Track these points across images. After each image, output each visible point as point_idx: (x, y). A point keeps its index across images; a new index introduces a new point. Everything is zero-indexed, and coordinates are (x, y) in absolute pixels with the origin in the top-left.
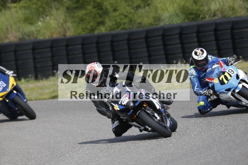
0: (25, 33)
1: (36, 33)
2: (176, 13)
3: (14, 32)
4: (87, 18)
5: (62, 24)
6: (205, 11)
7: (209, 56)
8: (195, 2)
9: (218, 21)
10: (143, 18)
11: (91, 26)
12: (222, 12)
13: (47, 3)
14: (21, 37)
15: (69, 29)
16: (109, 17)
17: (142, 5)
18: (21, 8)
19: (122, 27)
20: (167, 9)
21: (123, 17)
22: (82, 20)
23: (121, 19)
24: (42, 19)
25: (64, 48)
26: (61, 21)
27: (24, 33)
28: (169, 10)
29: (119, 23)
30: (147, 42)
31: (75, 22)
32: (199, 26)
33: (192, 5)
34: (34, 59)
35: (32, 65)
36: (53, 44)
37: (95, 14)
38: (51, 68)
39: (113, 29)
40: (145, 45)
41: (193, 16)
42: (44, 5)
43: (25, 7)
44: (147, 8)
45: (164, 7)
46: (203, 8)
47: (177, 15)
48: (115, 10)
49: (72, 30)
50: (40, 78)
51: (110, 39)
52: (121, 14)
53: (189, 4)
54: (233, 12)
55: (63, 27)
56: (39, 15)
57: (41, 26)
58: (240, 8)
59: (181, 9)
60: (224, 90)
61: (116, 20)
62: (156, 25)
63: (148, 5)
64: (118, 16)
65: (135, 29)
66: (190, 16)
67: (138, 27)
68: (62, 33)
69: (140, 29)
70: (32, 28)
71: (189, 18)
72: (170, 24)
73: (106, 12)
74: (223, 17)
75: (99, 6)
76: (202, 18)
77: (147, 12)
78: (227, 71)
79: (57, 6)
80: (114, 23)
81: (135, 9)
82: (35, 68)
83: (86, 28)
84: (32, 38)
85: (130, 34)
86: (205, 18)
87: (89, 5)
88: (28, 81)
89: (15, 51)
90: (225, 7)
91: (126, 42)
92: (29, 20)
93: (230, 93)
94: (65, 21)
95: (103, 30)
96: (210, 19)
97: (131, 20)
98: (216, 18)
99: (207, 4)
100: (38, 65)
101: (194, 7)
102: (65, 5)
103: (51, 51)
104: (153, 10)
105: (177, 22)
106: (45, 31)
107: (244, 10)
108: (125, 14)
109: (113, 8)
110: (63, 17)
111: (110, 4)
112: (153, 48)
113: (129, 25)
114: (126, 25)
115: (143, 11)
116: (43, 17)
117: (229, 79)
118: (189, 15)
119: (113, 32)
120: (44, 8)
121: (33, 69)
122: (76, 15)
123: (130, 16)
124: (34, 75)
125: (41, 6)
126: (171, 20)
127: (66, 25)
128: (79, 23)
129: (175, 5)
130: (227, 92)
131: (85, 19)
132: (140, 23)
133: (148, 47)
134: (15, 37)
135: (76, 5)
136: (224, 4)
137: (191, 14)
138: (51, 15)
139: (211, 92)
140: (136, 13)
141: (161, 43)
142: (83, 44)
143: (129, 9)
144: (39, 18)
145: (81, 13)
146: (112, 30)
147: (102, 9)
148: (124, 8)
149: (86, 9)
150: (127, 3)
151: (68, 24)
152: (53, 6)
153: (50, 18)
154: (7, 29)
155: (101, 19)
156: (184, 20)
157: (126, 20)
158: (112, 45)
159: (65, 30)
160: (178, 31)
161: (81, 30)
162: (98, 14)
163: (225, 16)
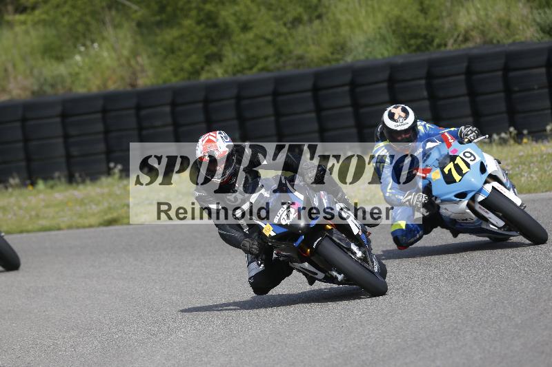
0: (45, 80)
1: (69, 80)
2: (380, 34)
3: (20, 78)
4: (184, 46)
5: (128, 60)
6: (446, 30)
7: (419, 123)
8: (424, 11)
9: (476, 52)
10: (308, 45)
11: (192, 65)
12: (483, 33)
13: (94, 13)
14: (36, 88)
15: (143, 71)
16: (232, 43)
17: (305, 17)
18: (35, 24)
19: (260, 66)
20: (360, 25)
21: (262, 43)
22: (171, 50)
23: (258, 48)
24: (82, 49)
25: (132, 112)
26: (126, 53)
27: (42, 80)
28: (365, 27)
29: (254, 56)
30: (316, 99)
31: (155, 54)
32: (432, 64)
33: (417, 16)
34: (66, 137)
35: (61, 151)
36: (108, 104)
37: (201, 38)
38: (103, 156)
39: (242, 71)
40: (311, 106)
41: (420, 41)
42: (88, 18)
43: (44, 23)
44: (317, 22)
45: (353, 22)
46: (440, 23)
47: (384, 39)
48: (245, 28)
49: (150, 73)
50: (79, 180)
51: (234, 92)
52: (257, 37)
53: (410, 14)
54: (508, 32)
55: (130, 66)
56: (77, 39)
57: (81, 64)
58: (523, 21)
59: (391, 25)
60: (451, 196)
61: (246, 51)
62: (337, 60)
63: (319, 17)
64: (252, 41)
65: (289, 70)
66: (412, 42)
67: (298, 66)
68: (128, 80)
69: (301, 70)
70: (61, 69)
71: (409, 46)
72: (367, 58)
73: (225, 33)
74: (485, 43)
75: (210, 20)
76: (439, 46)
77: (316, 33)
78: (461, 155)
79: (117, 20)
80: (243, 56)
81: (289, 25)
82: (69, 156)
83: (182, 69)
84: (61, 91)
85: (280, 81)
86: (445, 45)
87: (186, 16)
88: (52, 187)
89: (24, 120)
90: (490, 21)
91: (270, 98)
92: (53, 52)
93: (465, 202)
94: (135, 54)
95: (218, 72)
96: (456, 46)
97: (281, 51)
98: (470, 45)
99: (449, 15)
100: (75, 151)
101: (422, 21)
102: (134, 16)
103: (104, 120)
104: (330, 29)
105: (382, 54)
106: (90, 75)
107: (532, 26)
108: (268, 36)
109: (241, 24)
110: (129, 43)
111: (235, 14)
112: (330, 112)
113: (277, 61)
114: (270, 61)
115: (308, 29)
116: (84, 45)
117: (464, 172)
118: (410, 39)
119: (240, 77)
120: (87, 24)
121: (63, 160)
122: (159, 39)
123: (277, 40)
124: (66, 173)
125: (81, 21)
126: (369, 50)
127: (137, 63)
128: (165, 58)
129: (380, 16)
130: (458, 199)
131: (180, 49)
132: (301, 58)
133: (319, 109)
134: (24, 89)
135: (158, 18)
136: (487, 15)
137: (415, 36)
138: (104, 39)
139: (424, 199)
140: (291, 35)
141: (348, 101)
142: (174, 105)
143: (276, 26)
144: (75, 47)
145: (170, 35)
146: (238, 71)
147: (215, 26)
148: (266, 24)
149: (180, 25)
150: (271, 13)
151: (139, 59)
152: (107, 19)
153: (100, 46)
154: (6, 70)
155: (214, 49)
156: (399, 49)
157: (270, 51)
158: (238, 107)
159: (134, 73)
160: (385, 75)
161: (169, 72)
162: (207, 37)
163: (491, 42)
